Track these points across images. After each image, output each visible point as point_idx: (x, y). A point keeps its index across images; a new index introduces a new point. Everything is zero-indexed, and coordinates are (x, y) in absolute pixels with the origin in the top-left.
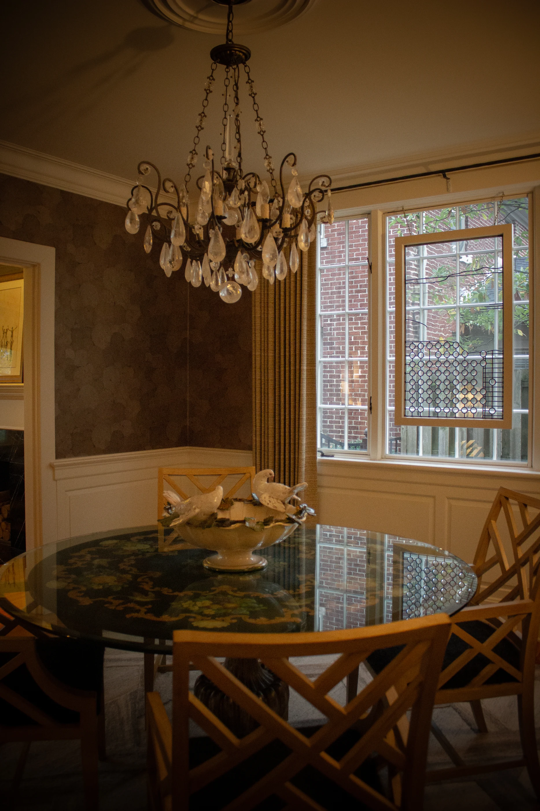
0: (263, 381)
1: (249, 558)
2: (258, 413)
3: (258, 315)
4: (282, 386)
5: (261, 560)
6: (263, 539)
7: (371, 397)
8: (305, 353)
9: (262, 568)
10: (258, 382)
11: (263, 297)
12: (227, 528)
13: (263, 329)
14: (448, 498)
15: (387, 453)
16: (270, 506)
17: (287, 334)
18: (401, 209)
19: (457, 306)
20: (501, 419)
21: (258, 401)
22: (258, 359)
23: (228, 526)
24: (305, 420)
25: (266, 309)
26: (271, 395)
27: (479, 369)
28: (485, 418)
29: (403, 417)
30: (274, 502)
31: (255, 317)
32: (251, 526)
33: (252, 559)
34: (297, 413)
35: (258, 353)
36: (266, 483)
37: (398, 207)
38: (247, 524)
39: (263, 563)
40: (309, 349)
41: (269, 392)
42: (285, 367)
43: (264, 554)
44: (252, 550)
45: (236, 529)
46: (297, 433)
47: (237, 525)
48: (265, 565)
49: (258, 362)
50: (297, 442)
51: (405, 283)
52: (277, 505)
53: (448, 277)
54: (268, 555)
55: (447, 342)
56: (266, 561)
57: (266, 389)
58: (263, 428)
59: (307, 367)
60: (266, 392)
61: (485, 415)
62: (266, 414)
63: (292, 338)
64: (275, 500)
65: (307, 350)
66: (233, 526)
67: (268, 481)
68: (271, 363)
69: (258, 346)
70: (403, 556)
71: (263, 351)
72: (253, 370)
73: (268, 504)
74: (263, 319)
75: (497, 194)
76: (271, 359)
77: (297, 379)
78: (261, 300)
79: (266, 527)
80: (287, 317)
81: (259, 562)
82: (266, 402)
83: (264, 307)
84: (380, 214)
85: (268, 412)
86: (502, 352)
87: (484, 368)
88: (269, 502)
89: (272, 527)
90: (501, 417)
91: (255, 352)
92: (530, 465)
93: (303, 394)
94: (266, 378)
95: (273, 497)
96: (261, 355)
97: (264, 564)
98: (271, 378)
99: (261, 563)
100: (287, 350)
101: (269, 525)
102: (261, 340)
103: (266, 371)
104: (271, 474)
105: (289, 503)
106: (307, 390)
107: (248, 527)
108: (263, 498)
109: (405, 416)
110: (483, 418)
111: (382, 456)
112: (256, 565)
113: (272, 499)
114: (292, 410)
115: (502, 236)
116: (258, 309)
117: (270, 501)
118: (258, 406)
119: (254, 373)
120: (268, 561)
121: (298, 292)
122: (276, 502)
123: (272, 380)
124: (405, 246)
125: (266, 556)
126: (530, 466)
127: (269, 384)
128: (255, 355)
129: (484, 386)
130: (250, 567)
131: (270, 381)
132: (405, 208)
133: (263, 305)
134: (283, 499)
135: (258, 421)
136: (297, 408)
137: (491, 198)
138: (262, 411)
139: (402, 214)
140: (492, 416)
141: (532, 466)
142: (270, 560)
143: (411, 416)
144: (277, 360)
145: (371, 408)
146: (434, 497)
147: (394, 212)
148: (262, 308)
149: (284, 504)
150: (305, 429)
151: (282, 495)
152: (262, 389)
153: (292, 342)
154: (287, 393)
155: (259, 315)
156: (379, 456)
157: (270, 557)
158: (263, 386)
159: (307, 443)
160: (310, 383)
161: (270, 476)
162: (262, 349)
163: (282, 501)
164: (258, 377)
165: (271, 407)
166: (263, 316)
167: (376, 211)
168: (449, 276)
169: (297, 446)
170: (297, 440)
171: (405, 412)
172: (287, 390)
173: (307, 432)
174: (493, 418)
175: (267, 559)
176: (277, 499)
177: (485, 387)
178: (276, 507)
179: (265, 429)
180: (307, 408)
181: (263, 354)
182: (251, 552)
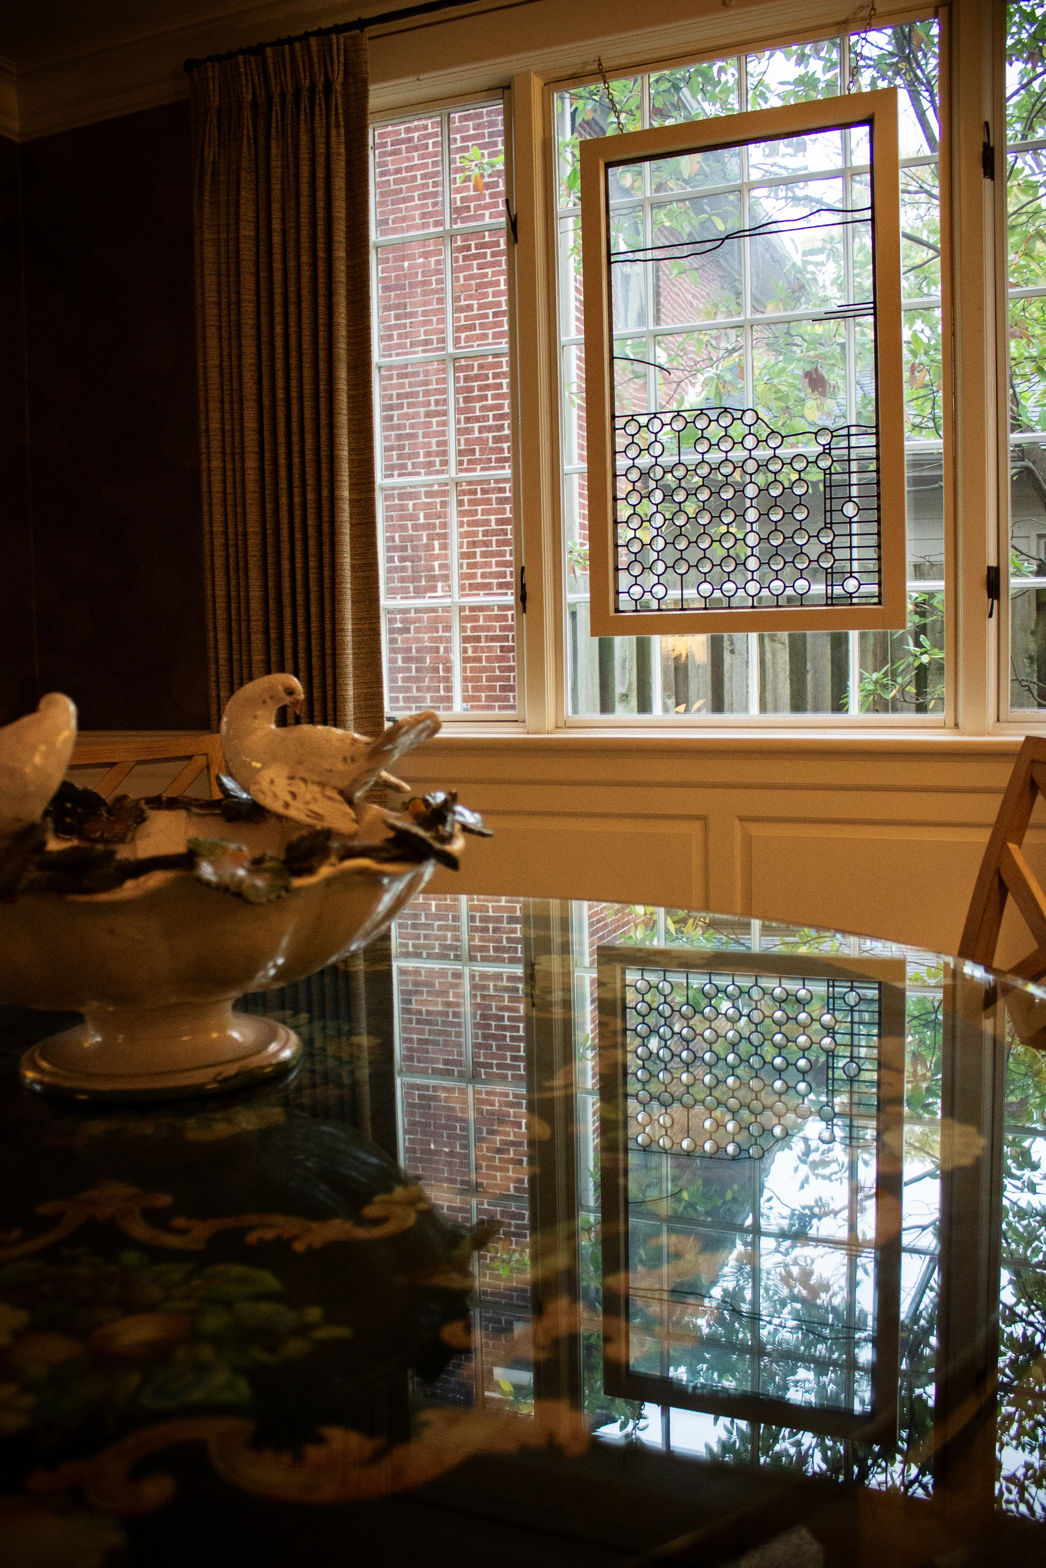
0: (231, 537)
1: (222, 1028)
2: (221, 624)
3: (213, 361)
4: (285, 546)
5: (273, 1037)
6: (285, 942)
7: (523, 568)
8: (344, 453)
9: (283, 1069)
10: (219, 541)
11: (225, 312)
12: (104, 897)
13: (227, 399)
14: (742, 819)
15: (570, 713)
16: (296, 812)
17: (295, 407)
18: (594, 67)
19: (746, 320)
20: (875, 604)
21: (220, 592)
22: (217, 478)
23: (106, 888)
24: (350, 634)
25: (234, 343)
26: (254, 573)
27: (815, 475)
28: (832, 605)
29: (612, 613)
30: (309, 797)
31: (205, 368)
32: (226, 879)
33: (236, 1035)
34: (328, 615)
35: (216, 464)
36: (273, 726)
37: (586, 63)
38: (207, 871)
39: (282, 1048)
40: (353, 446)
41: (250, 566)
42: (291, 497)
43: (282, 1007)
44: (236, 994)
45: (152, 900)
46: (329, 670)
47: (156, 879)
48: (294, 1057)
49: (217, 487)
50: (330, 693)
51: (609, 263)
52: (321, 807)
53: (723, 240)
54: (296, 1013)
55: (726, 410)
56: (294, 1038)
57: (241, 559)
58: (236, 664)
59: (351, 490)
60: (241, 565)
61: (832, 598)
62: (243, 625)
63: (308, 415)
64: (315, 789)
65: (350, 450)
66: (129, 884)
67: (283, 719)
68: (252, 486)
69: (216, 445)
70: (624, 980)
71: (228, 458)
72: (205, 509)
73: (287, 805)
74: (226, 371)
75: (855, 13)
76: (251, 475)
77: (326, 527)
78: (220, 321)
79: (297, 882)
80: (293, 362)
81: (265, 1046)
82: (242, 594)
83: (230, 338)
84: (536, 84)
85: (248, 620)
86: (874, 430)
87: (827, 472)
88: (288, 798)
89: (328, 882)
90: (876, 600)
91: (209, 461)
92: (951, 722)
93: (342, 564)
94: (240, 529)
95: (304, 780)
96: (224, 467)
97: (287, 1054)
98: (253, 527)
99: (273, 1047)
100: (296, 448)
101: (311, 871)
102: (223, 429)
103: (239, 510)
104: (290, 692)
105: (369, 798)
106: (353, 556)
107: (208, 884)
108: (265, 784)
109: (617, 610)
110: (827, 605)
111: (556, 720)
112: (255, 1061)
113: (300, 788)
114: (314, 609)
115: (869, 122)
116: (212, 343)
117: (294, 795)
118: (221, 603)
119: (206, 518)
120: (299, 1034)
121: (322, 291)
122: (319, 796)
123: (256, 533)
124: (608, 165)
125: (288, 1013)
126: (952, 725)
127: (250, 542)
128: (209, 469)
129: (828, 521)
130: (231, 1070)
131: (251, 536)
132: (606, 65)
133: (225, 334)
134: (343, 784)
135: (222, 645)
136: (327, 603)
137: (837, 24)
138: (234, 617)
139: (597, 81)
140: (851, 597)
141: (956, 725)
142: (304, 1030)
143: (634, 611)
144: (268, 479)
145: (523, 598)
146: (704, 818)
147: (575, 78)
148: (225, 342)
149: (350, 802)
150: (351, 656)
151: (340, 766)
152: (232, 560)
153: (308, 425)
154: (299, 565)
155: (217, 362)
156: (550, 722)
157: (304, 1017)
158: (231, 550)
159: (357, 697)
160: (359, 537)
161: (287, 700)
162: (228, 450)
163: (341, 793)
164: (218, 528)
165: (255, 605)
166: (226, 364)
167: (526, 76)
168: (727, 238)
169: (330, 705)
170: (329, 688)
171: (616, 601)
172: (299, 555)
173: (355, 667)
174: (855, 604)
175: (295, 1028)
176: (322, 784)
177: (831, 523)
178: (319, 817)
179: (241, 667)
180: (353, 602)
181: (229, 466)
182: (229, 1005)
